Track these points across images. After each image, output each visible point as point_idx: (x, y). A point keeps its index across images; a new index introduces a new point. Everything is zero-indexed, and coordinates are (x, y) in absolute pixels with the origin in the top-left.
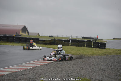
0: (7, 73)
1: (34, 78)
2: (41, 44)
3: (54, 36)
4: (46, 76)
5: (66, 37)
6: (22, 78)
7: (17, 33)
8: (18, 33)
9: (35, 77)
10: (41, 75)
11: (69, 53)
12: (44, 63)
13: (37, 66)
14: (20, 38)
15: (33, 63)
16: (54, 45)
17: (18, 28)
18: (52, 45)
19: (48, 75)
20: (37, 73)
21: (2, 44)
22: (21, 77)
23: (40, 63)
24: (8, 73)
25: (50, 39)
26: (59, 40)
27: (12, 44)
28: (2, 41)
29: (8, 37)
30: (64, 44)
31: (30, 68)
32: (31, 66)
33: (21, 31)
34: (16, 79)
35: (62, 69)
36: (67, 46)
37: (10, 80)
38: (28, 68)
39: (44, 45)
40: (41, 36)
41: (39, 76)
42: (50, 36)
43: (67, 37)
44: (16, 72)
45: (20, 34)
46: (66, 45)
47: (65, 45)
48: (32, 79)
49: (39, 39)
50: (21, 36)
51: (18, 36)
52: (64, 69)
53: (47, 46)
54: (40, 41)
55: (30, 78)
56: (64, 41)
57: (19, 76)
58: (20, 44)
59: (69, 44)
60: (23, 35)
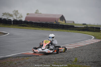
1: (69, 58)
3: (87, 24)
4: (79, 57)
7: (56, 21)
8: (57, 21)
10: (76, 56)
11: (100, 38)
12: (78, 46)
14: (59, 25)
15: (69, 45)
16: (87, 31)
17: (57, 17)
19: (81, 56)
20: (72, 54)
22: (59, 57)
23: (74, 46)
26: (91, 27)
27: (52, 30)
28: (44, 27)
29: (49, 24)
30: (95, 30)
33: (59, 20)
34: (55, 58)
35: (93, 51)
36: (98, 32)
37: (50, 58)
39: (78, 31)
40: (76, 24)
41: (73, 57)
42: (84, 24)
43: (98, 25)
47: (96, 32)
48: (67, 59)
49: (74, 26)
50: (59, 23)
51: (57, 23)
52: (95, 51)
53: (80, 32)
54: (75, 27)
55: (66, 58)
56: (96, 28)
57: (58, 56)
58: (59, 30)
59: (100, 31)
60: (61, 23)
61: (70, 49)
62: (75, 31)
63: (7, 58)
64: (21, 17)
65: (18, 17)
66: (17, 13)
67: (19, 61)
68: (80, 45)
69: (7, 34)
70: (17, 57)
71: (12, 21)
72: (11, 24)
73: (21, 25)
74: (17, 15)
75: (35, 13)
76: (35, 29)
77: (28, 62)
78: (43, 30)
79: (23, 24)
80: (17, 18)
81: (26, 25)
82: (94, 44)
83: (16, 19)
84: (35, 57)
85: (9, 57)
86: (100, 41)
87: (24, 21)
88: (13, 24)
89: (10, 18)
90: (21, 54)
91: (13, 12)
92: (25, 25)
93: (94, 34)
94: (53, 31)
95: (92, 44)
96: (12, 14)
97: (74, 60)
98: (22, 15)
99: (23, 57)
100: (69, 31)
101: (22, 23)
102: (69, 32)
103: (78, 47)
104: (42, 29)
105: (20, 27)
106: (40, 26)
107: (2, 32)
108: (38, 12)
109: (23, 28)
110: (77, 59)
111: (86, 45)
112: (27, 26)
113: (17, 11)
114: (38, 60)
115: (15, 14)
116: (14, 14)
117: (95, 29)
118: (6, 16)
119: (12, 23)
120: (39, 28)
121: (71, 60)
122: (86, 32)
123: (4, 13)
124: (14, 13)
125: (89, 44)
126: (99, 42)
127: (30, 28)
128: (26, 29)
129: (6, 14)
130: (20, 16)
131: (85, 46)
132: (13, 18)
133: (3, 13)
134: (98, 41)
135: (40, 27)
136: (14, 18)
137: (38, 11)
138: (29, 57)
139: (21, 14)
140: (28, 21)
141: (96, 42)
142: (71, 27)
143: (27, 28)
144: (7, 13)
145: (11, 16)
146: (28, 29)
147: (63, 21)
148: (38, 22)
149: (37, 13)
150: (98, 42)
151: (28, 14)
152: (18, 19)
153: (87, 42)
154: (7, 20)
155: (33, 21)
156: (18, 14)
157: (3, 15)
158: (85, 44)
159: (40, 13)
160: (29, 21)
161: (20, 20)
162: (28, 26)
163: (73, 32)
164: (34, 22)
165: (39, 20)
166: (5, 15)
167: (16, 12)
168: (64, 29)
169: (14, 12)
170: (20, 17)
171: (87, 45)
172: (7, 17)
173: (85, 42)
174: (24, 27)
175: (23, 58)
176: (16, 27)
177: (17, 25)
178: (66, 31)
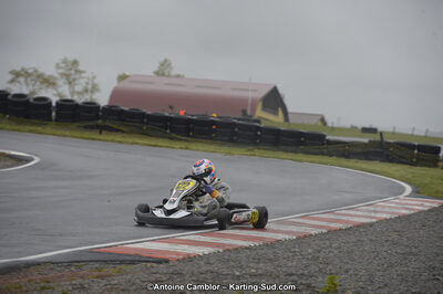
0: (207, 250)
1: (302, 274)
2: (331, 156)
3: (380, 130)
4: (347, 271)
5: (426, 137)
6: (260, 272)
7: (244, 112)
8: (249, 112)
9: (306, 272)
10: (330, 267)
11: (437, 192)
12: (340, 226)
13: (314, 232)
14: (259, 129)
15: (301, 220)
16: (382, 161)
17: (250, 95)
18: (371, 162)
20: (315, 259)
21: (193, 146)
22: (257, 269)
23: (324, 224)
24: (212, 250)
25: (366, 140)
26: (398, 143)
27: (225, 149)
28: (191, 137)
29: (213, 123)
30: (418, 159)
31: (287, 237)
32: (293, 233)
33: (259, 107)
34: (238, 274)
36: (430, 166)
37: (218, 274)
38: (280, 237)
39: (343, 161)
40: (333, 128)
41: (320, 270)
42: (365, 130)
43: (428, 135)
44: (237, 249)
45: (255, 117)
46: (425, 166)
47: (421, 166)
48: (295, 278)
49: (324, 136)
50: (258, 121)
51: (249, 121)
53: (352, 162)
54: (329, 142)
55: (291, 275)
56: (421, 148)
57: (252, 265)
58: (257, 152)
59: (438, 161)
60: (266, 120)
61: (305, 236)
62: (326, 159)
63: (28, 265)
64: (92, 92)
65: (78, 88)
66: (73, 72)
67: (81, 281)
68: (350, 218)
69: (28, 160)
70: (70, 263)
71: (54, 104)
72: (50, 119)
73: (91, 123)
74: (75, 80)
75: (157, 73)
76: (153, 143)
77: (122, 287)
78: (186, 148)
79: (100, 122)
80: (72, 93)
81: (116, 127)
82: (409, 216)
83: (70, 98)
84: (149, 265)
85: (37, 264)
86: (436, 205)
87: (104, 108)
88: (56, 120)
89: (43, 93)
90: (91, 251)
91: (58, 66)
92: (108, 123)
93: (410, 176)
94: (232, 154)
95: (401, 218)
96: (51, 77)
97: (321, 283)
98: (96, 81)
99: (97, 265)
100: (300, 156)
101: (98, 118)
102: (301, 161)
103: (340, 229)
104: (183, 145)
105: (87, 134)
106: (174, 132)
107: (7, 152)
108: (166, 71)
109: (102, 137)
110: (337, 282)
111: (374, 220)
112: (117, 131)
113: (75, 63)
114: (164, 279)
115: (67, 76)
116: (62, 75)
117: (416, 151)
118: (27, 85)
119: (54, 114)
120: (171, 139)
121: (309, 286)
122: (377, 165)
123: (18, 69)
124: (61, 71)
125: (388, 216)
126: (432, 210)
127: (130, 140)
128: (112, 141)
129: (27, 73)
130: (90, 87)
131: (371, 225)
132: (55, 95)
133: (11, 72)
134: (429, 204)
135: (174, 135)
136: (59, 94)
137: (169, 65)
138: (123, 267)
139: (94, 78)
140: (123, 108)
141: (421, 212)
142: (309, 142)
143: (118, 137)
144: (30, 71)
145: (49, 82)
146: (120, 142)
147: (276, 113)
148: (167, 114)
149: (163, 75)
150: (429, 211)
151: (122, 78)
152: (79, 100)
153: (378, 209)
154: (31, 100)
155: (144, 110)
156: (77, 76)
157: (12, 81)
158: (373, 215)
159: (178, 76)
160: (126, 109)
161: (89, 100)
162: (123, 132)
163: (320, 163)
164: (149, 112)
165: (171, 107)
166: (22, 80)
167: (71, 69)
168: (283, 150)
169: (63, 65)
170: (86, 91)
171: (381, 221)
172: (31, 88)
173: (371, 208)
174: (104, 132)
175: (98, 269)
176: (67, 133)
177: (76, 124)
178: (290, 155)
